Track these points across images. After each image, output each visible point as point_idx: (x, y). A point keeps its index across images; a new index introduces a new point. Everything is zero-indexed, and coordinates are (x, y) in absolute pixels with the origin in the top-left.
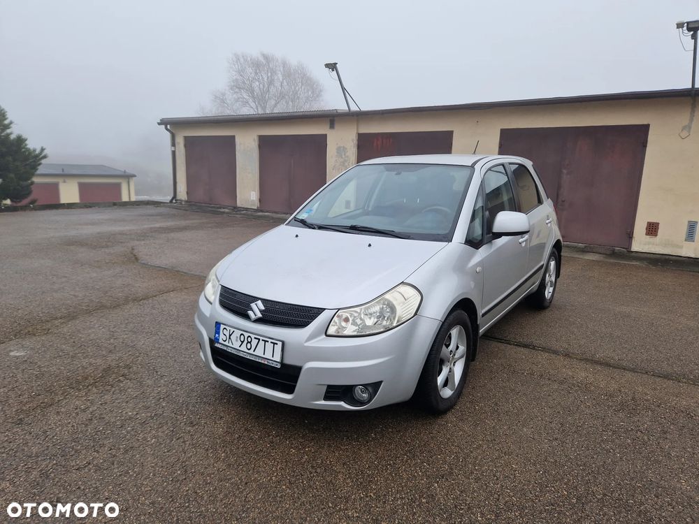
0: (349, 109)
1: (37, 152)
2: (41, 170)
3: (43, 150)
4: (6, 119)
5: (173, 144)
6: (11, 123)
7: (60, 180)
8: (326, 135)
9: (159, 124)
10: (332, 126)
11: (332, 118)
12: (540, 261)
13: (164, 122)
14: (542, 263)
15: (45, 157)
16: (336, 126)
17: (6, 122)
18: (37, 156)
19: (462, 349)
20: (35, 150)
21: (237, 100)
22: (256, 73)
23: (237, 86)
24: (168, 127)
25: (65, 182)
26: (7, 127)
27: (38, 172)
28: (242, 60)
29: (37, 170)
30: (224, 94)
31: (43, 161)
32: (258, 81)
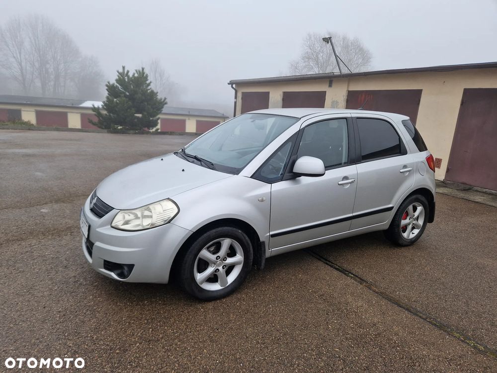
0: (341, 72)
1: (162, 100)
2: (164, 110)
3: (165, 99)
4: (147, 80)
5: (236, 98)
6: (151, 82)
7: (186, 118)
8: (326, 92)
9: (229, 84)
10: (330, 86)
11: (331, 79)
12: (389, 204)
13: (231, 83)
14: (390, 206)
15: (166, 103)
16: (334, 85)
17: (148, 82)
18: (161, 103)
19: (239, 257)
20: (161, 99)
21: (305, 67)
22: (321, 47)
23: (307, 57)
24: (234, 86)
25: (189, 119)
26: (149, 85)
27: (163, 112)
28: (313, 39)
29: (162, 111)
30: (298, 63)
31: (166, 106)
32: (323, 52)
